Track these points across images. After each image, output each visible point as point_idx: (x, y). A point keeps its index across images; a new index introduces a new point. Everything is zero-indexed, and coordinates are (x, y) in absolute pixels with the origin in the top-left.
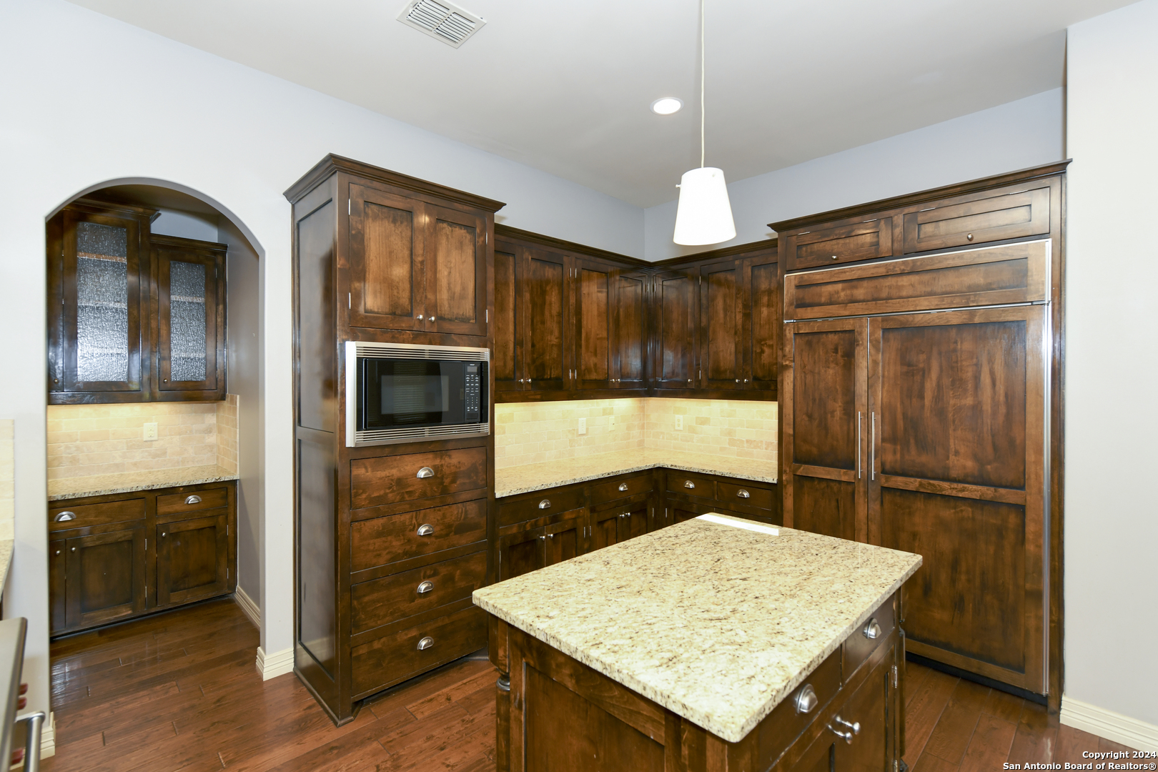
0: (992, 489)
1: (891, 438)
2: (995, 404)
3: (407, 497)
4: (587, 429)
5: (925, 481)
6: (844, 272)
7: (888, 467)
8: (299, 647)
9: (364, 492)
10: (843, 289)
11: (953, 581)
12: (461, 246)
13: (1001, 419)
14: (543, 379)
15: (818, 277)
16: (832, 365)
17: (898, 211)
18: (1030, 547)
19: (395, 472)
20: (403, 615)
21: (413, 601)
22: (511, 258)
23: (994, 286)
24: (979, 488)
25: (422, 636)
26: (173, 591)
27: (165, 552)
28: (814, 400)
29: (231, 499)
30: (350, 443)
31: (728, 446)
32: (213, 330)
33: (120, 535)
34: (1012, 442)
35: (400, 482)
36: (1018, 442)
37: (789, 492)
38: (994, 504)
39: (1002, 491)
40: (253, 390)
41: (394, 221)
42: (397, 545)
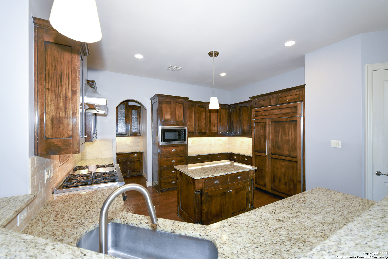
0: (291, 158)
1: (273, 146)
2: (292, 139)
3: (170, 155)
4: (214, 144)
5: (279, 156)
6: (263, 108)
7: (272, 153)
8: (153, 182)
9: (163, 153)
10: (264, 113)
11: (285, 179)
12: (180, 107)
13: (293, 142)
14: (201, 132)
15: (259, 109)
16: (262, 130)
17: (274, 95)
18: (298, 171)
19: (168, 150)
20: (170, 176)
21: (172, 174)
22: (193, 107)
23: (292, 112)
24: (289, 158)
25: (173, 181)
26: (133, 172)
27: (131, 164)
28: (258, 138)
29: (142, 155)
30: (160, 144)
31: (248, 149)
32: (139, 123)
33: (124, 160)
34: (295, 147)
35: (169, 152)
36: (296, 147)
37: (254, 159)
38: (292, 161)
39: (293, 158)
40: (145, 134)
41: (168, 104)
42: (168, 163)
